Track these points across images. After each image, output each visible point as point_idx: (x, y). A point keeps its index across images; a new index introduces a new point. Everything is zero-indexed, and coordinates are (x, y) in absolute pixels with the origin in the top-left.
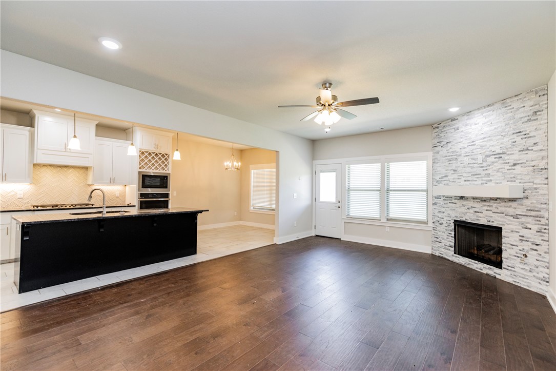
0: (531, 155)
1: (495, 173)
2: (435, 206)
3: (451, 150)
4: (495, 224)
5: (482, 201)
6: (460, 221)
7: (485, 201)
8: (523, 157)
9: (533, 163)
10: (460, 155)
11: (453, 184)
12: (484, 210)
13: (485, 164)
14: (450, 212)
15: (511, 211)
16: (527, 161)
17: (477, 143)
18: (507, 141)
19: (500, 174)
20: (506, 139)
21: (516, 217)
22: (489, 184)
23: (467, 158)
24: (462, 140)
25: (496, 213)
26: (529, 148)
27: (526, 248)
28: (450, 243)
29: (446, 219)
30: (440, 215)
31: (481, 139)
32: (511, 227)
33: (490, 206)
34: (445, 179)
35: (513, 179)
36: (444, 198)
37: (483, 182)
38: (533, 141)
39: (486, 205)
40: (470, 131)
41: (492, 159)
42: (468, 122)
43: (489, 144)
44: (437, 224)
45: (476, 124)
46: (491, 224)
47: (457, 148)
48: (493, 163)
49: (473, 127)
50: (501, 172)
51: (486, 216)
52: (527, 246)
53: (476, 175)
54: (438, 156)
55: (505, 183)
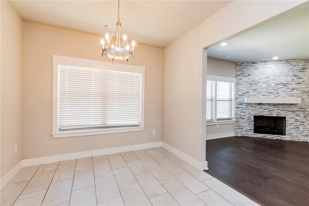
0: (301, 86)
1: (282, 92)
2: (238, 109)
3: (251, 79)
4: (282, 116)
5: (274, 105)
6: (259, 116)
7: (275, 105)
8: (297, 87)
9: (302, 89)
10: (259, 82)
11: (253, 97)
12: (275, 109)
13: (276, 88)
14: (251, 112)
15: (291, 109)
16: (299, 88)
17: (271, 77)
18: (289, 79)
19: (285, 93)
20: (288, 78)
21: (293, 112)
22: (278, 97)
23: (265, 84)
24: (260, 74)
25: (283, 110)
26: (300, 83)
27: (298, 124)
28: (251, 128)
29: (247, 116)
30: (242, 114)
31: (273, 76)
32: (291, 116)
33: (279, 108)
34: (246, 94)
35: (292, 96)
36: (246, 104)
37: (275, 96)
38: (302, 80)
39: (276, 107)
40: (266, 71)
41: (281, 86)
42: (265, 66)
43: (278, 79)
44: (240, 119)
45: (270, 68)
46: (279, 116)
47: (257, 79)
48: (281, 88)
49: (268, 69)
50: (286, 92)
51: (277, 112)
52: (298, 123)
53: (270, 93)
54: (241, 81)
55: (288, 97)
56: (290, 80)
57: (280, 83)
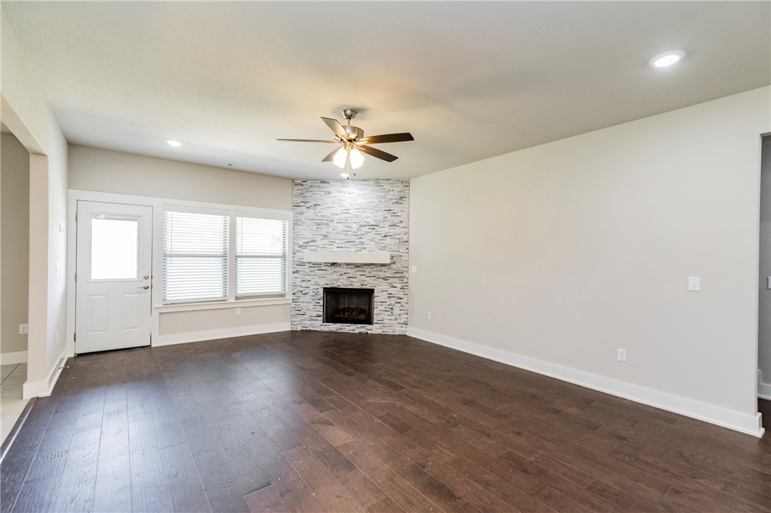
0: (397, 230)
1: (369, 242)
2: (296, 275)
3: (320, 214)
4: (368, 287)
5: (356, 267)
6: (331, 288)
7: (358, 267)
8: (392, 231)
9: (399, 237)
10: (332, 221)
11: (322, 250)
12: (358, 275)
13: (359, 233)
14: (319, 280)
15: (382, 274)
16: (394, 234)
17: (351, 211)
18: (380, 216)
19: (373, 243)
20: (379, 214)
21: (385, 279)
22: (363, 251)
23: (341, 225)
24: (334, 205)
25: (369, 276)
26: (396, 225)
27: (393, 303)
28: (318, 313)
29: (312, 287)
30: (304, 284)
31: (356, 209)
32: (382, 287)
33: (363, 271)
34: (311, 244)
35: (383, 248)
36: (310, 265)
37: (357, 249)
38: (399, 219)
39: (359, 271)
40: (344, 198)
41: (366, 229)
42: (342, 189)
43: (363, 215)
44: (300, 294)
45: (350, 194)
46: (364, 287)
47: (328, 213)
48: (367, 232)
49: (348, 196)
50: (375, 241)
51: (360, 281)
52: (393, 301)
53: (350, 242)
54: (302, 218)
55: (377, 250)
56: (381, 218)
57: (365, 224)
